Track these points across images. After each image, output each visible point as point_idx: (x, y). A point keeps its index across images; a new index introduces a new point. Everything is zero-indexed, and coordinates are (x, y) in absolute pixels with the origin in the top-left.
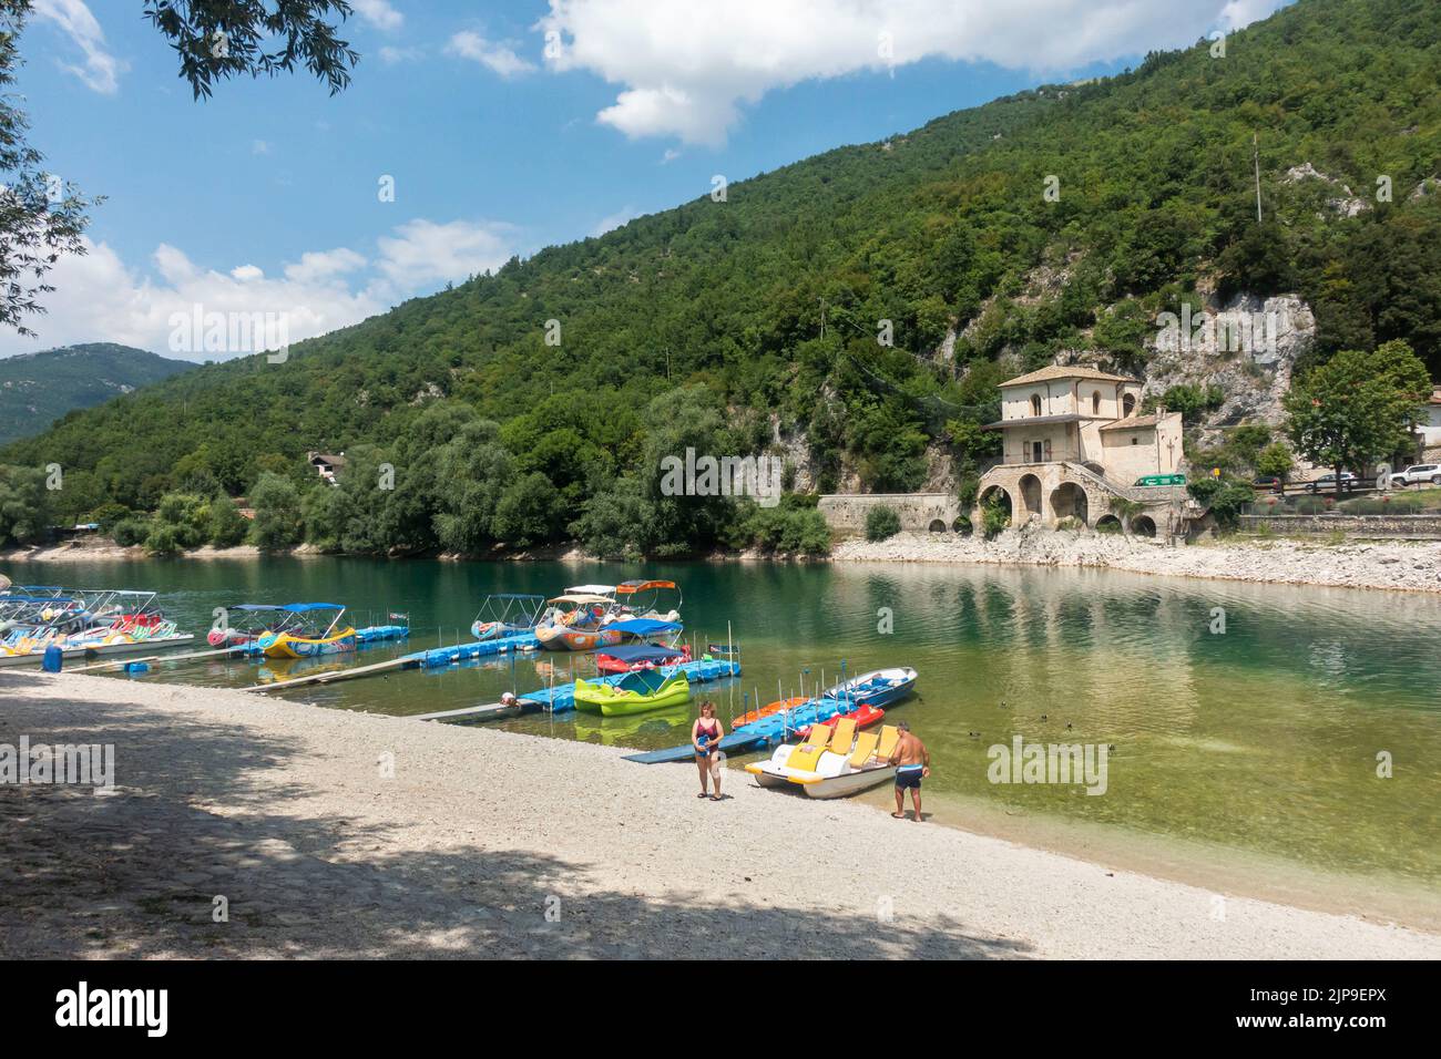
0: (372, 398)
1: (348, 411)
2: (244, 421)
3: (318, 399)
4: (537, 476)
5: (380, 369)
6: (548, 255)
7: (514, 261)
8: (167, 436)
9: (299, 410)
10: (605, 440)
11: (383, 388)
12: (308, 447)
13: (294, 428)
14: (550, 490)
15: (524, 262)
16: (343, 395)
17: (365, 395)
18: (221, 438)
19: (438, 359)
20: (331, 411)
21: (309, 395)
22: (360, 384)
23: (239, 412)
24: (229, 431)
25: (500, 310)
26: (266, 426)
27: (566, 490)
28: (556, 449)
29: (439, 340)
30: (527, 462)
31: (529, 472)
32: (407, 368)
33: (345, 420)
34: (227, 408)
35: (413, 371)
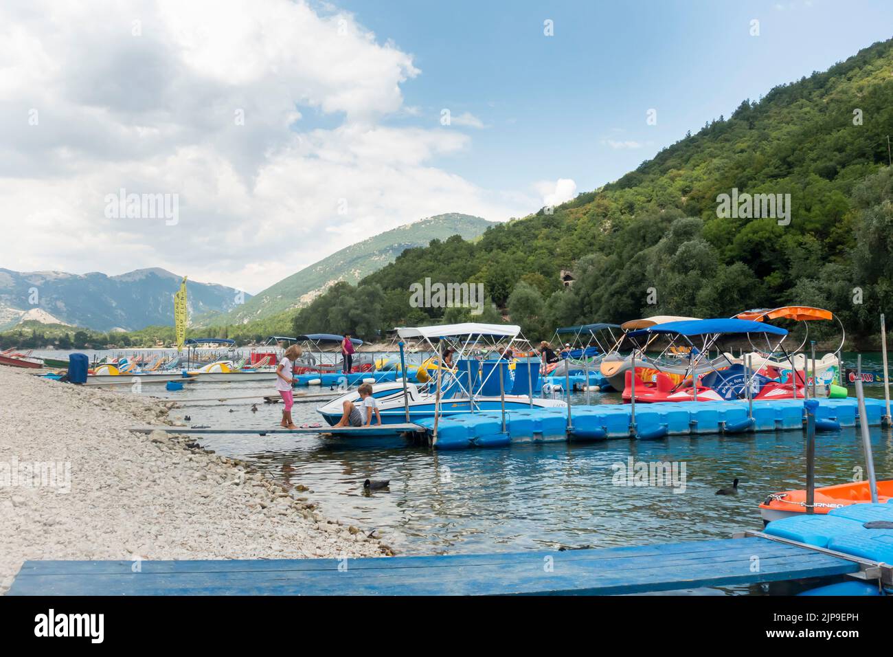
0: (614, 226)
1: (594, 237)
2: (515, 250)
3: (570, 229)
4: (738, 266)
5: (622, 202)
6: (778, 95)
7: (745, 106)
8: (461, 263)
9: (556, 239)
10: (809, 226)
11: (622, 217)
12: (561, 267)
13: (551, 252)
14: (751, 280)
15: (753, 104)
16: (590, 224)
17: (608, 224)
18: (497, 262)
19: (670, 190)
20: (580, 238)
21: (564, 227)
22: (605, 216)
23: (512, 243)
24: (503, 258)
25: (728, 145)
26: (531, 252)
27: (767, 279)
28: (756, 238)
29: (672, 174)
30: (728, 254)
31: (730, 263)
32: (643, 199)
33: (591, 245)
34: (504, 240)
35: (649, 201)
